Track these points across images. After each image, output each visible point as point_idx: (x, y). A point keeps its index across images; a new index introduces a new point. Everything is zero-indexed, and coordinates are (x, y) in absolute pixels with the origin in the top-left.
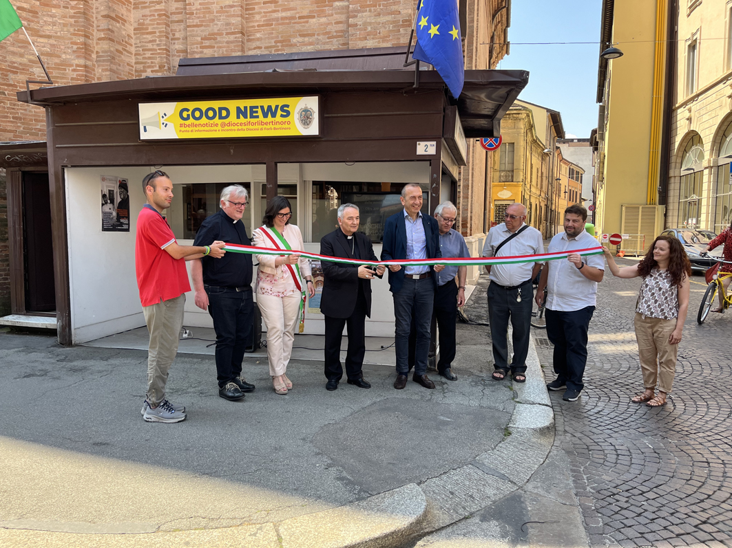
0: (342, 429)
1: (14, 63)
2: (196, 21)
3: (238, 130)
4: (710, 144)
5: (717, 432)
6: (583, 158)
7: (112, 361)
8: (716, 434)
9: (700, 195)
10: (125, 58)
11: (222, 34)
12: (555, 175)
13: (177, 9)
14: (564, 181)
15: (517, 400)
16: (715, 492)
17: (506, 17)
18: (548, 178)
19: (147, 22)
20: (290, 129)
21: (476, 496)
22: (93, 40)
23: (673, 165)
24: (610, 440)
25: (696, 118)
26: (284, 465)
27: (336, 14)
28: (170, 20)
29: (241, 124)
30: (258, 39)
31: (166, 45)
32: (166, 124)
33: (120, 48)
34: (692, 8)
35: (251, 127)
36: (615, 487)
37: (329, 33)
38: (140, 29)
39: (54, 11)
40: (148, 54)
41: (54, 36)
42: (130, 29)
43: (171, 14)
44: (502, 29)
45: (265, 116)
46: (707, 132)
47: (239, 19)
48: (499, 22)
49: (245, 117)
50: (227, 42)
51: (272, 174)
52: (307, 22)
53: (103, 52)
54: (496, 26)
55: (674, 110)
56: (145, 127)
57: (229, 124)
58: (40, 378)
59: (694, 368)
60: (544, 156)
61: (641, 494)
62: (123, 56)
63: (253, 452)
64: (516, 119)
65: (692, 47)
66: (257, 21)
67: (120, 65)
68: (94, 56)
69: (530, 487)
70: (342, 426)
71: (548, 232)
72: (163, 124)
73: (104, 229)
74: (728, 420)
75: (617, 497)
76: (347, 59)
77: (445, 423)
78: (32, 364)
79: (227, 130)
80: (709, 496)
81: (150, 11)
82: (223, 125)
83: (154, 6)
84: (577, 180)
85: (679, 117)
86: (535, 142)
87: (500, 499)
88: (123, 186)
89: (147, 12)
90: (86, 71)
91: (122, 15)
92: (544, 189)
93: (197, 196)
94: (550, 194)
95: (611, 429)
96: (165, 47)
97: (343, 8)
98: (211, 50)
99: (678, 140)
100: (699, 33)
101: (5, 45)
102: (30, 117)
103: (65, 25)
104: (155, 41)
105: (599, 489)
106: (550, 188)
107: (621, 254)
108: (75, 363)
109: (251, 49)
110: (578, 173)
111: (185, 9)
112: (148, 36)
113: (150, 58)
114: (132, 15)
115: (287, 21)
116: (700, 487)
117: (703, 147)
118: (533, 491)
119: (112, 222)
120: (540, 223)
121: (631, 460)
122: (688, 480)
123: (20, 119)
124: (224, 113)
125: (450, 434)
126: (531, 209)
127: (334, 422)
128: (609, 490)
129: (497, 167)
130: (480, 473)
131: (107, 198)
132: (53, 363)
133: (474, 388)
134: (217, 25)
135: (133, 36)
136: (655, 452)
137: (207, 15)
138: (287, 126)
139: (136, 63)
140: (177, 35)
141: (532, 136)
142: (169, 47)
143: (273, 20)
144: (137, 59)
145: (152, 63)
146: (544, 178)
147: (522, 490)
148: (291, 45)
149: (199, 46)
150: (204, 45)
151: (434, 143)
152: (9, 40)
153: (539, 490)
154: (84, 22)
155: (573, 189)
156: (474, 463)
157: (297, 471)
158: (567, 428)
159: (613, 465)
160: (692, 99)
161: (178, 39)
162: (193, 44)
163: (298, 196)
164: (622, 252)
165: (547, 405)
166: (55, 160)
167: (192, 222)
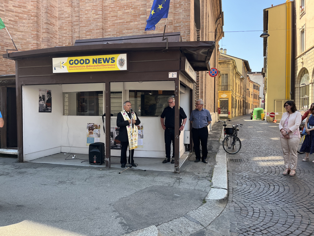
0: (128, 200)
1: (7, 43)
2: (84, 25)
3: (93, 68)
4: (312, 73)
5: (301, 202)
6: (259, 80)
7: (38, 169)
8: (301, 203)
9: (308, 95)
10: (54, 40)
11: (94, 30)
12: (247, 88)
13: (76, 20)
14: (251, 90)
15: (212, 186)
16: (295, 230)
17: (222, 21)
18: (244, 89)
19: (63, 25)
20: (115, 67)
21: (183, 231)
22: (40, 33)
23: (296, 83)
24: (252, 205)
25: (305, 62)
26: (97, 217)
27: (141, 20)
28: (73, 24)
29: (94, 66)
30: (109, 31)
31: (71, 34)
32: (64, 67)
33: (52, 36)
34: (302, 16)
35: (98, 67)
36: (249, 228)
37: (139, 28)
38: (61, 28)
39: (24, 21)
40: (64, 39)
41: (24, 32)
42: (57, 28)
43: (74, 22)
44: (220, 26)
45: (105, 62)
46: (310, 68)
47: (101, 23)
48: (219, 24)
49: (96, 63)
50: (96, 33)
51: (108, 87)
52: (129, 24)
53: (44, 38)
54: (218, 25)
55: (296, 59)
56: (55, 68)
57: (90, 66)
58: (5, 176)
59: (297, 172)
60: (242, 79)
61: (260, 231)
62: (53, 40)
63: (85, 211)
64: (228, 64)
65: (302, 32)
66: (109, 24)
67: (52, 43)
68: (41, 39)
69: (210, 227)
70: (129, 198)
71: (245, 112)
72: (62, 66)
73: (40, 112)
74: (308, 196)
75: (249, 232)
76: (145, 38)
77: (177, 197)
78: (4, 170)
79: (89, 69)
80: (292, 232)
81: (65, 21)
82: (87, 66)
83: (67, 19)
84: (257, 89)
85: (298, 62)
86: (237, 74)
87: (194, 233)
88: (49, 93)
89: (63, 21)
90: (37, 46)
91: (53, 23)
92: (242, 93)
93: (82, 97)
94: (245, 95)
95: (253, 200)
96: (71, 36)
97: (144, 18)
98: (90, 36)
99: (298, 72)
100: (305, 26)
101: (3, 35)
102: (13, 65)
103: (28, 27)
104: (67, 33)
105: (241, 228)
106: (245, 93)
107: (275, 121)
108: (22, 170)
109: (107, 36)
110: (257, 86)
111: (79, 20)
112: (64, 31)
113: (64, 40)
114: (58, 23)
115: (121, 24)
116: (289, 228)
117: (309, 75)
118: (210, 229)
119: (43, 109)
120: (241, 108)
121: (259, 215)
122: (283, 225)
123: (9, 65)
124: (87, 61)
125: (178, 202)
126: (236, 102)
127: (126, 196)
128: (246, 229)
129: (220, 84)
130: (187, 220)
131: (42, 98)
132: (13, 170)
133: (194, 181)
134: (92, 26)
135: (58, 31)
136: (272, 211)
137: (88, 22)
138: (113, 66)
139: (59, 42)
140: (76, 31)
141: (236, 71)
142: (73, 35)
143: (115, 23)
144: (59, 40)
145: (65, 42)
146: (242, 89)
147: (206, 229)
148: (123, 34)
149: (85, 35)
150: (87, 34)
151: (176, 73)
152: (5, 33)
153: (214, 229)
154: (37, 25)
155: (255, 93)
156: (186, 216)
157: (102, 219)
158: (233, 200)
159: (251, 217)
160: (303, 54)
161: (77, 32)
162: (82, 34)
163: (123, 97)
164: (276, 120)
165: (225, 189)
166: (18, 82)
167: (80, 108)
